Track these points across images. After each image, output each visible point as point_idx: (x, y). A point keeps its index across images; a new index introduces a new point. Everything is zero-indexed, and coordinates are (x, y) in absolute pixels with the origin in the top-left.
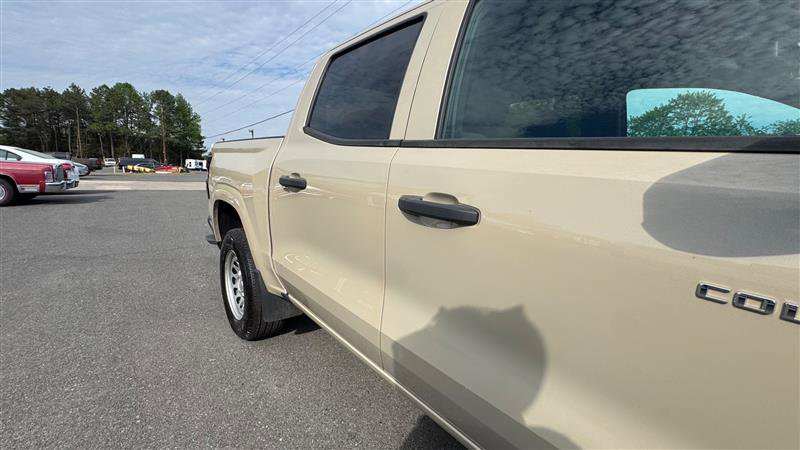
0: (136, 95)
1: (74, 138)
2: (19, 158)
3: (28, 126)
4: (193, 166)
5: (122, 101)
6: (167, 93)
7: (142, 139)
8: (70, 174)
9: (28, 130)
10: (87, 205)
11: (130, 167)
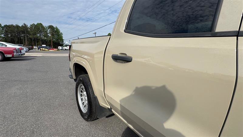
0: (43, 27)
1: (25, 40)
2: (6, 46)
3: (11, 36)
4: (61, 49)
5: (39, 29)
6: (53, 26)
7: (45, 40)
8: (22, 51)
9: (11, 37)
10: (27, 61)
11: (41, 49)
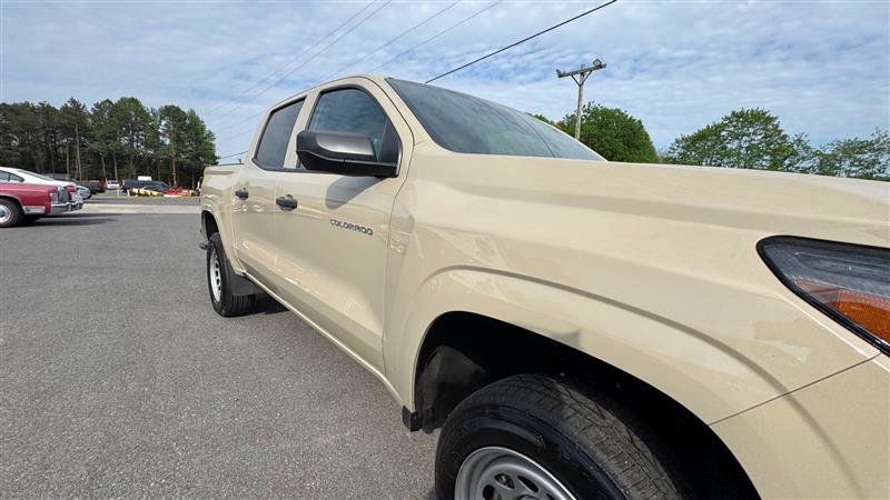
0: (143, 111)
1: (72, 158)
2: (22, 180)
3: (22, 144)
5: (126, 118)
6: (178, 109)
7: (149, 160)
8: (74, 196)
9: (20, 149)
10: (92, 227)
11: (135, 190)
